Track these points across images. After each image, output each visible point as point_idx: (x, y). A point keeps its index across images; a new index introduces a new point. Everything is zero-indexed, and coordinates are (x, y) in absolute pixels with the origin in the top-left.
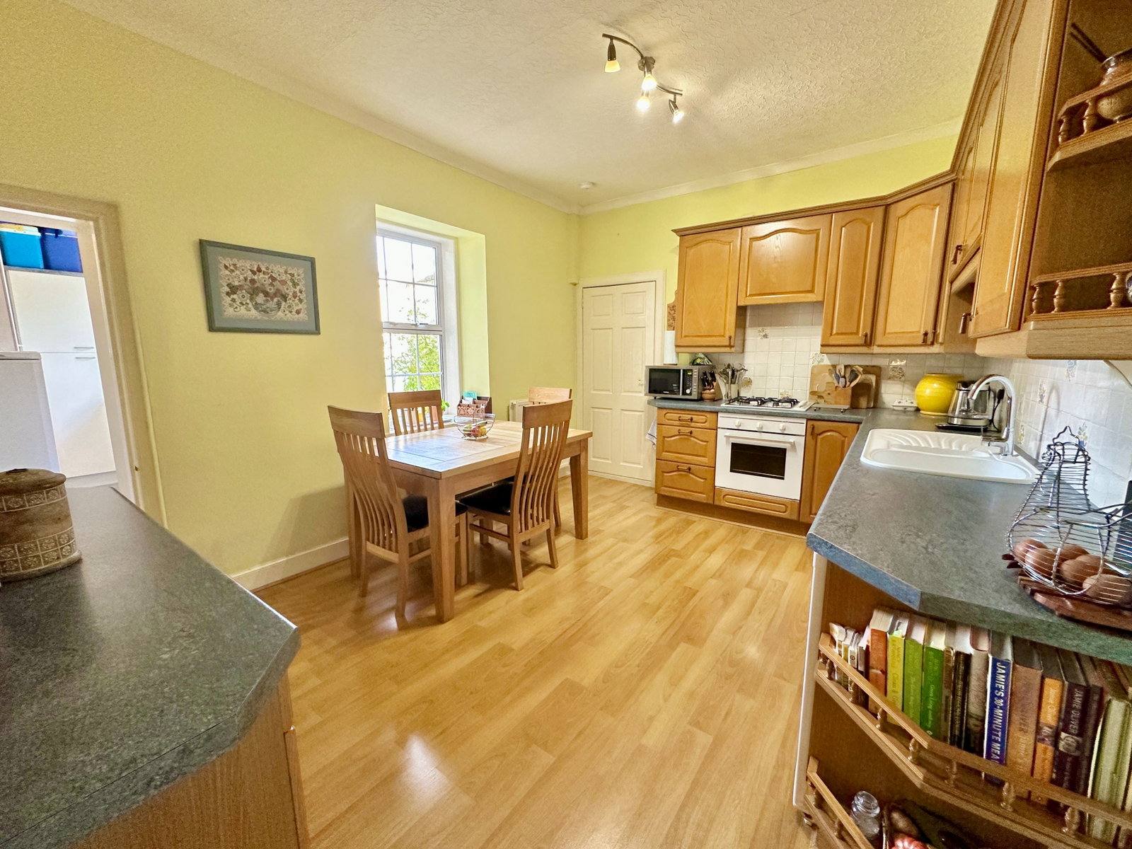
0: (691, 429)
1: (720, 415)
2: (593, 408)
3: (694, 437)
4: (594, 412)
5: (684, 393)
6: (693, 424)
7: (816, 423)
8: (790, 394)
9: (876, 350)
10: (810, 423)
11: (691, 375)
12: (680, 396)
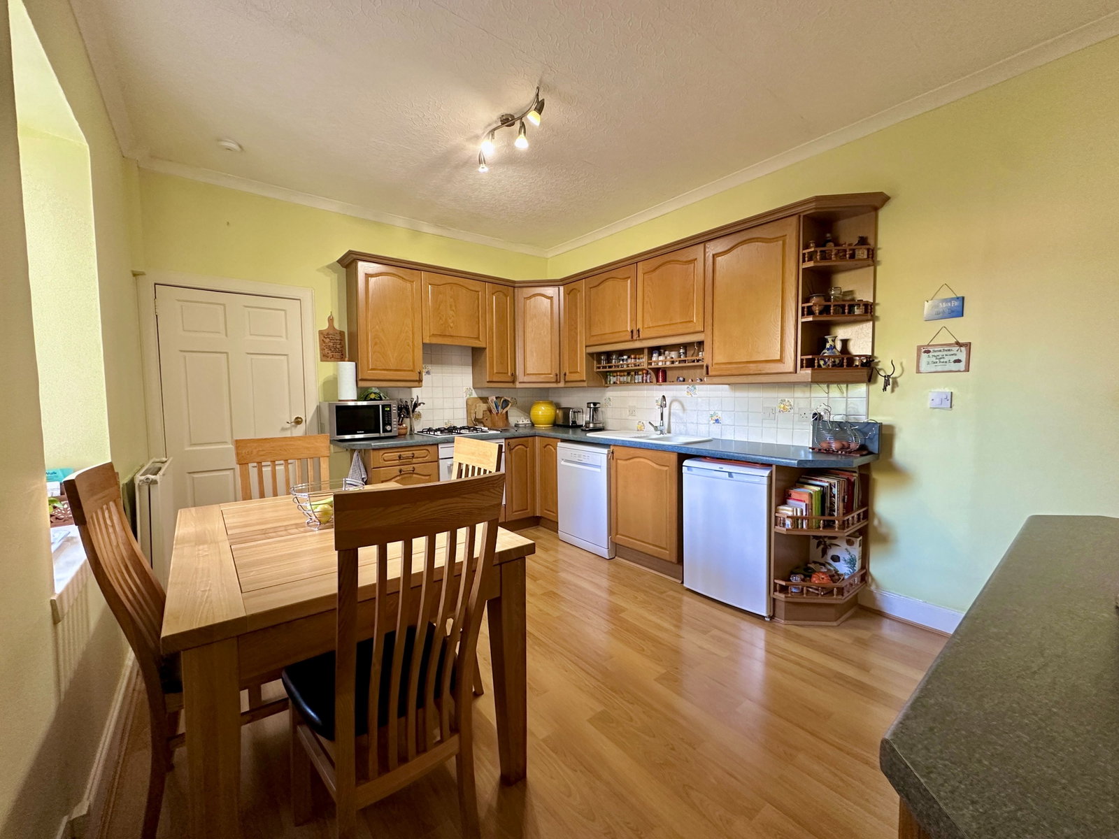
0: (414, 465)
1: (440, 446)
2: (190, 473)
3: (417, 474)
4: (193, 478)
5: (385, 431)
6: (414, 460)
7: (510, 441)
8: (452, 423)
9: (518, 385)
10: (508, 441)
11: (390, 410)
12: (382, 434)
